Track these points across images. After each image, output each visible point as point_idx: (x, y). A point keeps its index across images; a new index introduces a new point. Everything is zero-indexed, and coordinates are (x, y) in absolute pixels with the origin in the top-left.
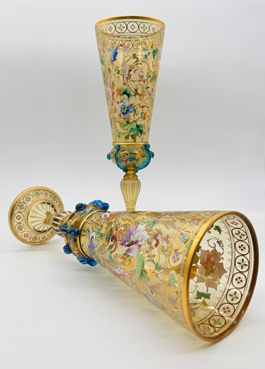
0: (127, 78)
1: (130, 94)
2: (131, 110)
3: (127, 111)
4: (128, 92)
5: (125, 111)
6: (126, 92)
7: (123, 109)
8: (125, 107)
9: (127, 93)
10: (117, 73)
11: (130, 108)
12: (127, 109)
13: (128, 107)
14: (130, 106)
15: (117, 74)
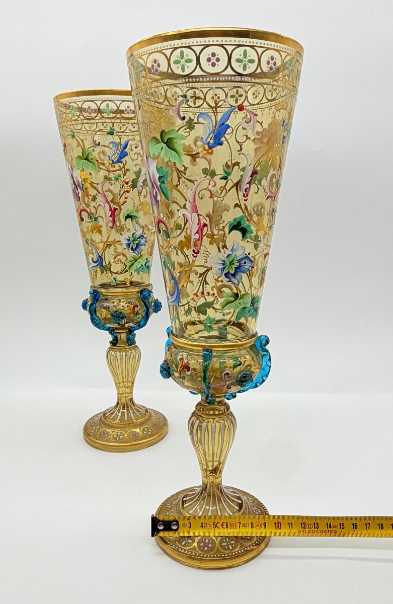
0: (245, 191)
1: (247, 228)
2: (247, 266)
3: (238, 269)
4: (244, 224)
5: (234, 269)
6: (239, 223)
7: (228, 264)
8: (233, 261)
9: (242, 226)
10: (221, 176)
11: (245, 263)
12: (238, 264)
13: (239, 261)
14: (245, 258)
15: (221, 179)
